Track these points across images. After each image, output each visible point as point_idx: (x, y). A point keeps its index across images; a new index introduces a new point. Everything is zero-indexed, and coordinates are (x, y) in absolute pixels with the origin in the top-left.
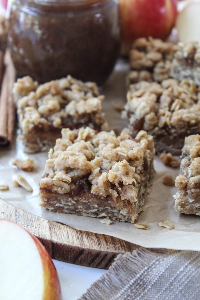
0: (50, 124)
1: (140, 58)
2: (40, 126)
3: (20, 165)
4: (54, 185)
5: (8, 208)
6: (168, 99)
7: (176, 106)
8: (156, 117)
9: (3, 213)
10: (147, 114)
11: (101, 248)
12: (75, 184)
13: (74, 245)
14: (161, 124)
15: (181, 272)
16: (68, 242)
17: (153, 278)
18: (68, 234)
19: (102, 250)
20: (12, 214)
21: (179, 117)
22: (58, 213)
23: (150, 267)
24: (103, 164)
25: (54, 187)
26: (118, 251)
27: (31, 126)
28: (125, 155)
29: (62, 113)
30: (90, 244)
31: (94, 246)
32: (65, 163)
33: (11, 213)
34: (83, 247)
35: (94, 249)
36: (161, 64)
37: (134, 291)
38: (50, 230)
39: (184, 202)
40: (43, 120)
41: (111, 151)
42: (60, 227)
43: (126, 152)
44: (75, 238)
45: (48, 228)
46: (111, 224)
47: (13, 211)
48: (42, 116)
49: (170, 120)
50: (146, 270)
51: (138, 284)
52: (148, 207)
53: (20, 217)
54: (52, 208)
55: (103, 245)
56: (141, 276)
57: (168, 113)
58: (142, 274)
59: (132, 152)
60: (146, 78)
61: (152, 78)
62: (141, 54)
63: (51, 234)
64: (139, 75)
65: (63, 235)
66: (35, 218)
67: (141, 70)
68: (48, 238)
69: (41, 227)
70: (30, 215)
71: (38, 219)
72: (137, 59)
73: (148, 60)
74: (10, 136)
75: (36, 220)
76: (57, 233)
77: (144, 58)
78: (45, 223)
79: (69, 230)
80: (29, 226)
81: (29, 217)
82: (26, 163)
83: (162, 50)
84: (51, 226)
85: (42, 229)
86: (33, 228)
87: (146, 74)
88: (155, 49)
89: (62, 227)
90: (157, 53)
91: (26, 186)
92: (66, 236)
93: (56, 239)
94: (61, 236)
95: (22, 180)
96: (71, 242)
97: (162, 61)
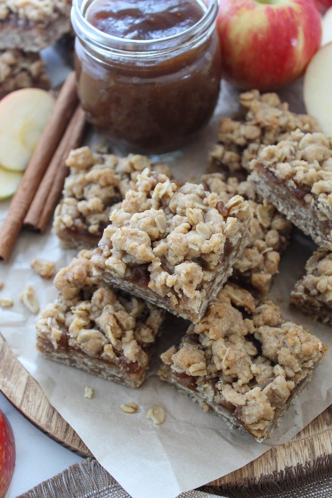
0: (85, 227)
2: (73, 228)
11: (65, 437)
16: (35, 417)
18: (40, 404)
19: (65, 441)
26: (81, 449)
29: (102, 217)
30: (57, 430)
31: (59, 433)
34: (48, 430)
35: (57, 436)
36: (254, 146)
38: (25, 392)
40: (78, 222)
42: (36, 390)
44: (44, 413)
45: (24, 388)
48: (80, 215)
53: (3, 361)
55: (69, 435)
60: (231, 162)
61: (240, 161)
62: (235, 125)
63: (23, 398)
64: (223, 154)
65: (35, 404)
66: (17, 368)
67: (230, 145)
68: (18, 404)
69: (17, 384)
70: (14, 360)
71: (20, 370)
72: (227, 132)
73: (239, 137)
74: (42, 221)
75: (17, 370)
76: (30, 399)
77: (236, 133)
78: (24, 380)
79: (44, 397)
80: (6, 379)
81: (12, 364)
82: (44, 270)
83: (262, 125)
84: (28, 385)
85: (17, 388)
86: (9, 383)
87: (231, 157)
88: (254, 122)
89: (39, 390)
90: (255, 128)
91: (32, 305)
92: (36, 407)
93: (25, 409)
94: (32, 405)
95: (30, 297)
96: (38, 418)
97: (258, 140)
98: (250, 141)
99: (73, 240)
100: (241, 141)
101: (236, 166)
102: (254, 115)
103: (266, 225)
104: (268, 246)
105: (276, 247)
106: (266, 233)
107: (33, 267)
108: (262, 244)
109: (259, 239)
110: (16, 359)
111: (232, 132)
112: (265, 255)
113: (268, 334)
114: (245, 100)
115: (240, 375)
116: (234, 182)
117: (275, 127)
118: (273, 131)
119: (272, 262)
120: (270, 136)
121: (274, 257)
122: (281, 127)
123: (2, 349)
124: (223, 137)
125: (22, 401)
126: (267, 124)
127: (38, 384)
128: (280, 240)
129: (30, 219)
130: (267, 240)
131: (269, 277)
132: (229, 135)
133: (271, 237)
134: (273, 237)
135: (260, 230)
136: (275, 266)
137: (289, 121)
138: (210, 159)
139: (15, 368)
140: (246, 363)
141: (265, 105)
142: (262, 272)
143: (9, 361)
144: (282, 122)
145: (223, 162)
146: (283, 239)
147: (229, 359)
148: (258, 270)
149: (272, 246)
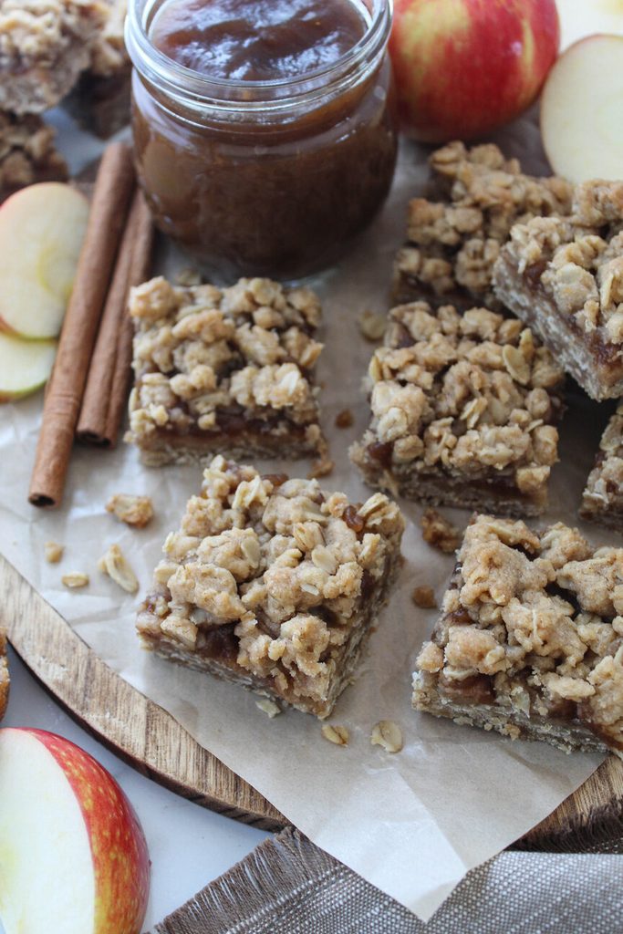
0: (191, 421)
1: (431, 220)
2: (169, 427)
5: (75, 652)
6: (459, 391)
7: (472, 414)
8: (420, 443)
9: (63, 666)
10: (398, 437)
11: (237, 799)
12: (206, 637)
13: (186, 784)
14: (430, 459)
15: (376, 917)
16: (175, 773)
17: (321, 906)
18: (180, 748)
19: (238, 805)
20: (80, 673)
21: (471, 454)
23: (320, 883)
24: (267, 604)
25: (164, 636)
26: (270, 814)
27: (150, 427)
28: (316, 593)
29: (219, 397)
30: (219, 788)
31: (224, 793)
32: (188, 595)
33: (78, 669)
34: (204, 792)
35: (222, 800)
36: (474, 244)
37: (284, 918)
38: (147, 733)
39: (432, 698)
40: (177, 413)
41: (284, 585)
42: (167, 726)
43: (319, 584)
44: (191, 764)
45: (144, 726)
46: (276, 715)
47: (83, 665)
48: (178, 401)
49: (450, 455)
50: (312, 887)
51: (293, 907)
53: (95, 683)
56: (300, 894)
57: (448, 438)
58: (303, 891)
59: (332, 584)
60: (436, 277)
61: (452, 274)
62: (436, 209)
63: (147, 744)
64: (421, 265)
65: (170, 751)
66: (123, 693)
67: (431, 247)
68: (139, 755)
69: (130, 720)
70: (115, 680)
71: (129, 694)
72: (422, 223)
73: (446, 230)
74: (111, 425)
75: (125, 697)
76: (160, 743)
77: (439, 223)
78: (140, 710)
79: (183, 736)
80: (108, 715)
81: (113, 687)
82: (133, 512)
83: (483, 205)
84: (150, 719)
85: (131, 728)
86: (115, 721)
87: (437, 267)
88: (468, 201)
89: (172, 725)
90: (472, 212)
91: (125, 578)
92: (174, 755)
93: (154, 761)
94: (165, 754)
95: (119, 564)
96: (181, 774)
97: (480, 233)
98: (465, 236)
99: (168, 448)
100: (450, 238)
101: (446, 282)
102: (466, 187)
103: (524, 381)
104: (534, 418)
105: (548, 418)
106: (525, 397)
107: (112, 511)
108: (524, 416)
109: (517, 407)
110: (118, 676)
111: (431, 223)
112: (532, 433)
113: (583, 573)
114: (444, 163)
115: (568, 649)
116: (449, 313)
117: (508, 205)
118: (506, 214)
119: (547, 444)
120: (500, 223)
121: (548, 435)
122: (516, 205)
123: (89, 663)
124: (416, 234)
125: (146, 749)
126: (493, 201)
127: (168, 714)
128: (552, 404)
129: (88, 422)
130: (529, 408)
131: (546, 470)
132: (427, 230)
133: (536, 401)
134: (539, 401)
135: (515, 392)
136: (553, 451)
137: (528, 193)
138: (397, 276)
139: (120, 694)
140: (568, 627)
141: (480, 167)
142: (533, 464)
143: (106, 682)
144: (517, 194)
145: (422, 278)
146: (557, 401)
147: (543, 625)
148: (525, 462)
149: (541, 416)
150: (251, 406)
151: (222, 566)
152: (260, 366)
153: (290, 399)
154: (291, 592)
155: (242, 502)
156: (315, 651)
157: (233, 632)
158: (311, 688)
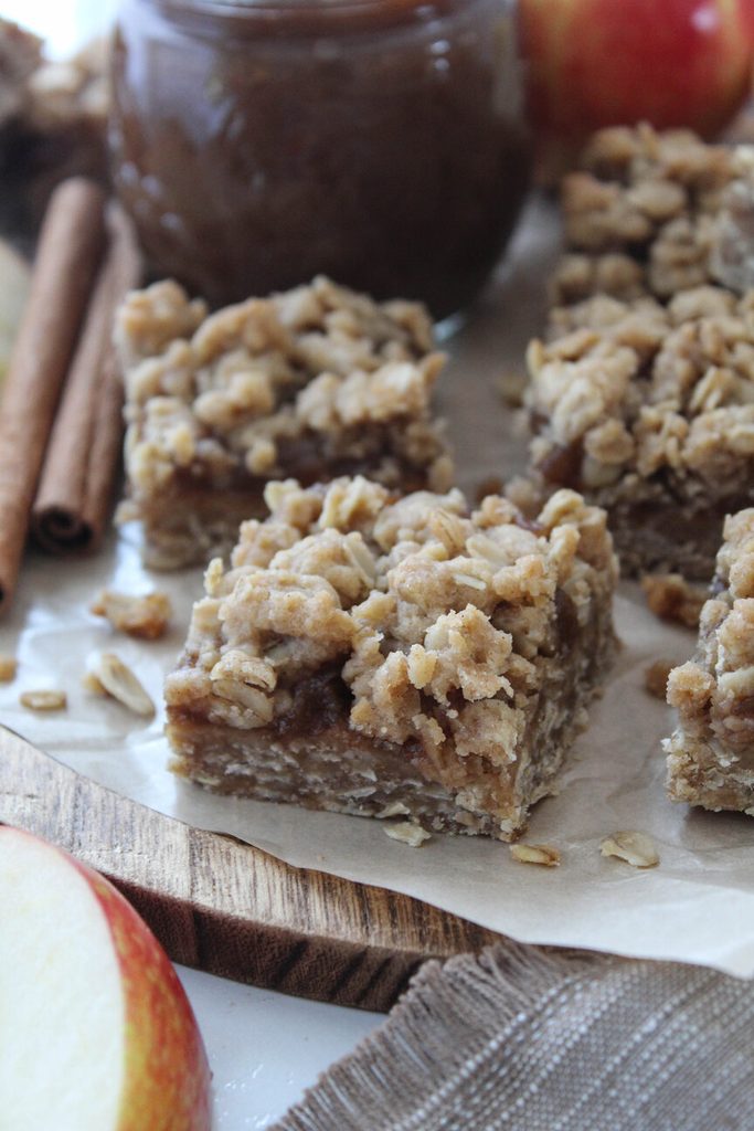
0: (233, 460)
1: (602, 207)
2: (197, 470)
3: (120, 616)
4: (214, 696)
5: (51, 778)
6: (682, 368)
7: (708, 393)
8: (627, 438)
9: (31, 796)
10: (592, 425)
11: (368, 935)
12: (292, 693)
13: (272, 923)
15: (650, 1036)
16: (249, 911)
17: (544, 1053)
18: (255, 879)
19: (372, 942)
20: (62, 802)
21: (715, 436)
22: (235, 798)
23: (539, 1013)
24: (396, 618)
25: (216, 703)
26: (431, 949)
27: (164, 470)
28: (481, 586)
29: (283, 422)
30: (332, 921)
31: (343, 930)
32: (256, 615)
33: (59, 799)
34: (305, 932)
35: (341, 938)
36: (678, 228)
37: (476, 1100)
38: (193, 864)
39: (702, 763)
40: (209, 448)
41: (426, 573)
42: (228, 853)
43: (485, 574)
44: (278, 896)
45: (187, 857)
46: (425, 842)
47: (66, 792)
48: (207, 430)
49: (681, 445)
50: (523, 1026)
51: (492, 1076)
52: (572, 778)
53: (91, 812)
54: (215, 782)
55: (377, 926)
56: (502, 1046)
57: (673, 422)
58: (508, 1040)
59: (508, 575)
60: (620, 286)
61: (645, 280)
62: (607, 192)
63: (194, 878)
64: (592, 272)
65: (238, 884)
66: (143, 819)
68: (180, 893)
69: (159, 852)
70: (127, 805)
71: (154, 822)
73: (628, 216)
75: (147, 825)
76: (218, 875)
77: (616, 208)
78: (176, 839)
79: (261, 859)
80: (118, 850)
81: (124, 813)
82: (138, 611)
83: (685, 176)
84: (196, 848)
85: (162, 861)
86: (131, 855)
87: (618, 271)
88: (657, 175)
90: (666, 188)
92: (245, 888)
93: (209, 899)
94: (229, 887)
96: (261, 909)
97: (683, 214)
98: (658, 222)
99: (194, 524)
100: (635, 226)
101: (635, 291)
102: (652, 160)
107: (102, 613)
123: (79, 789)
125: (193, 885)
129: (54, 493)
132: (598, 220)
139: (137, 822)
143: (111, 809)
150: (334, 431)
151: (313, 572)
152: (341, 376)
153: (403, 399)
154: (437, 584)
155: (338, 514)
156: (489, 662)
157: (340, 674)
158: (487, 736)
